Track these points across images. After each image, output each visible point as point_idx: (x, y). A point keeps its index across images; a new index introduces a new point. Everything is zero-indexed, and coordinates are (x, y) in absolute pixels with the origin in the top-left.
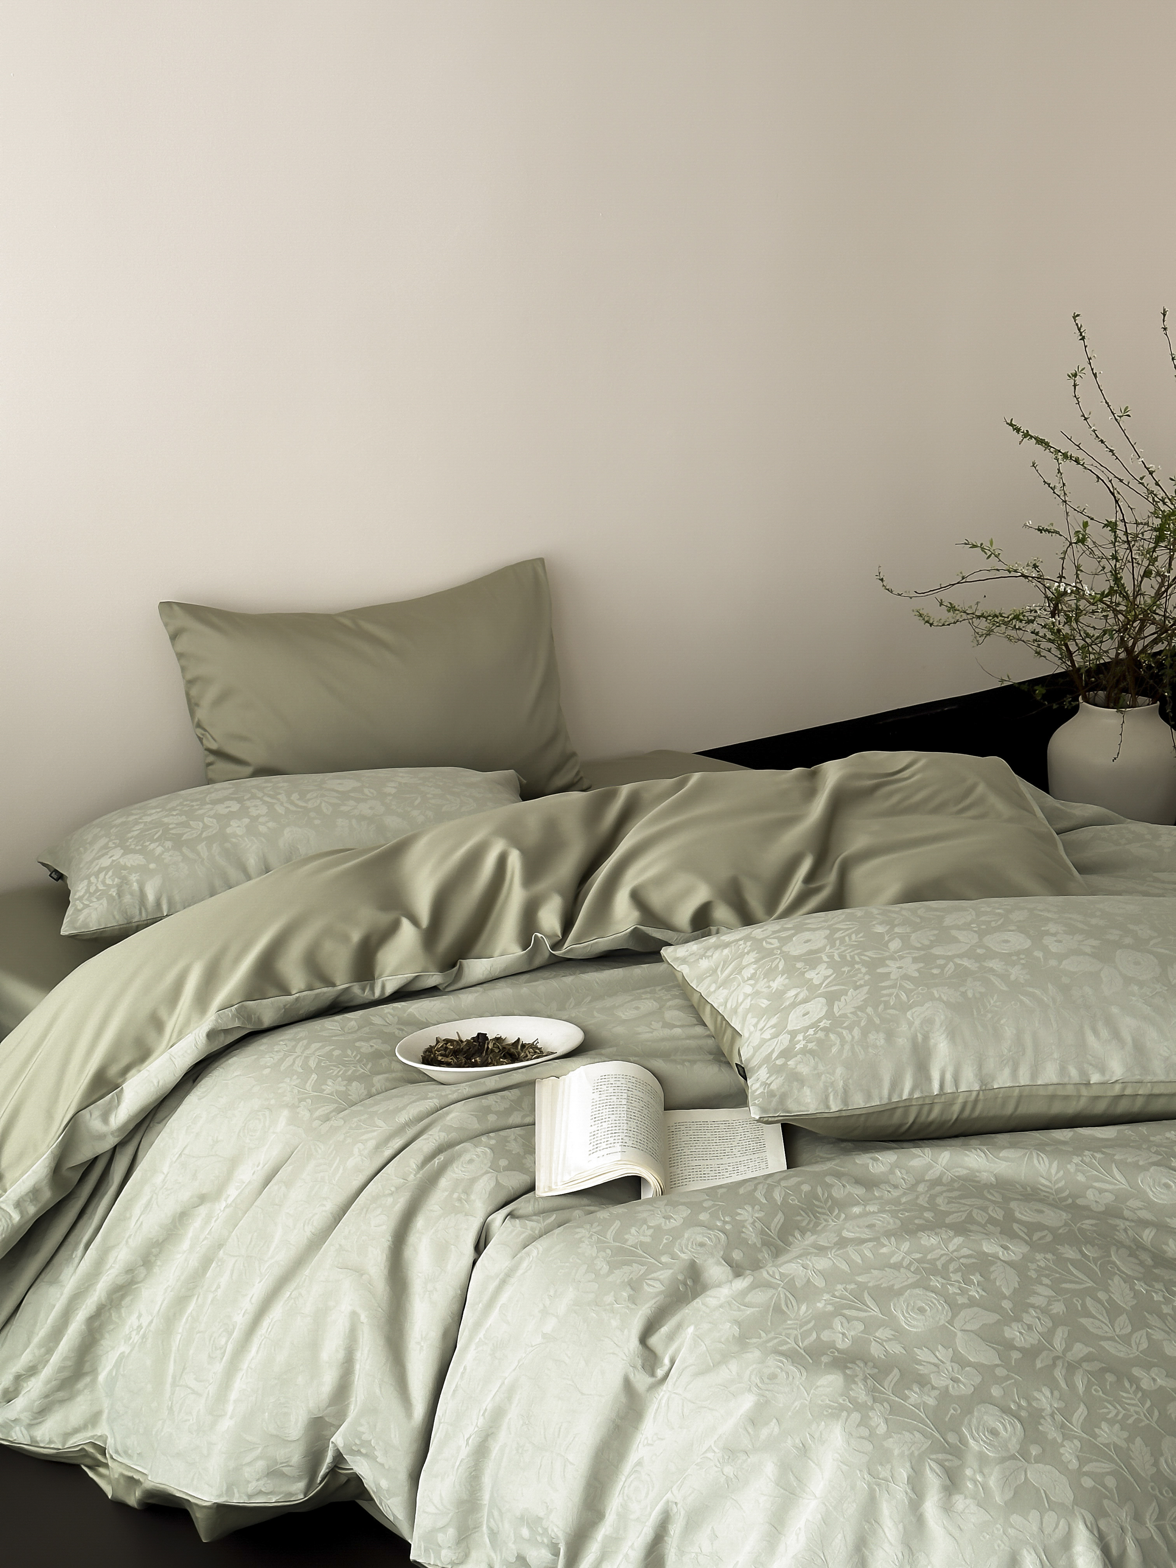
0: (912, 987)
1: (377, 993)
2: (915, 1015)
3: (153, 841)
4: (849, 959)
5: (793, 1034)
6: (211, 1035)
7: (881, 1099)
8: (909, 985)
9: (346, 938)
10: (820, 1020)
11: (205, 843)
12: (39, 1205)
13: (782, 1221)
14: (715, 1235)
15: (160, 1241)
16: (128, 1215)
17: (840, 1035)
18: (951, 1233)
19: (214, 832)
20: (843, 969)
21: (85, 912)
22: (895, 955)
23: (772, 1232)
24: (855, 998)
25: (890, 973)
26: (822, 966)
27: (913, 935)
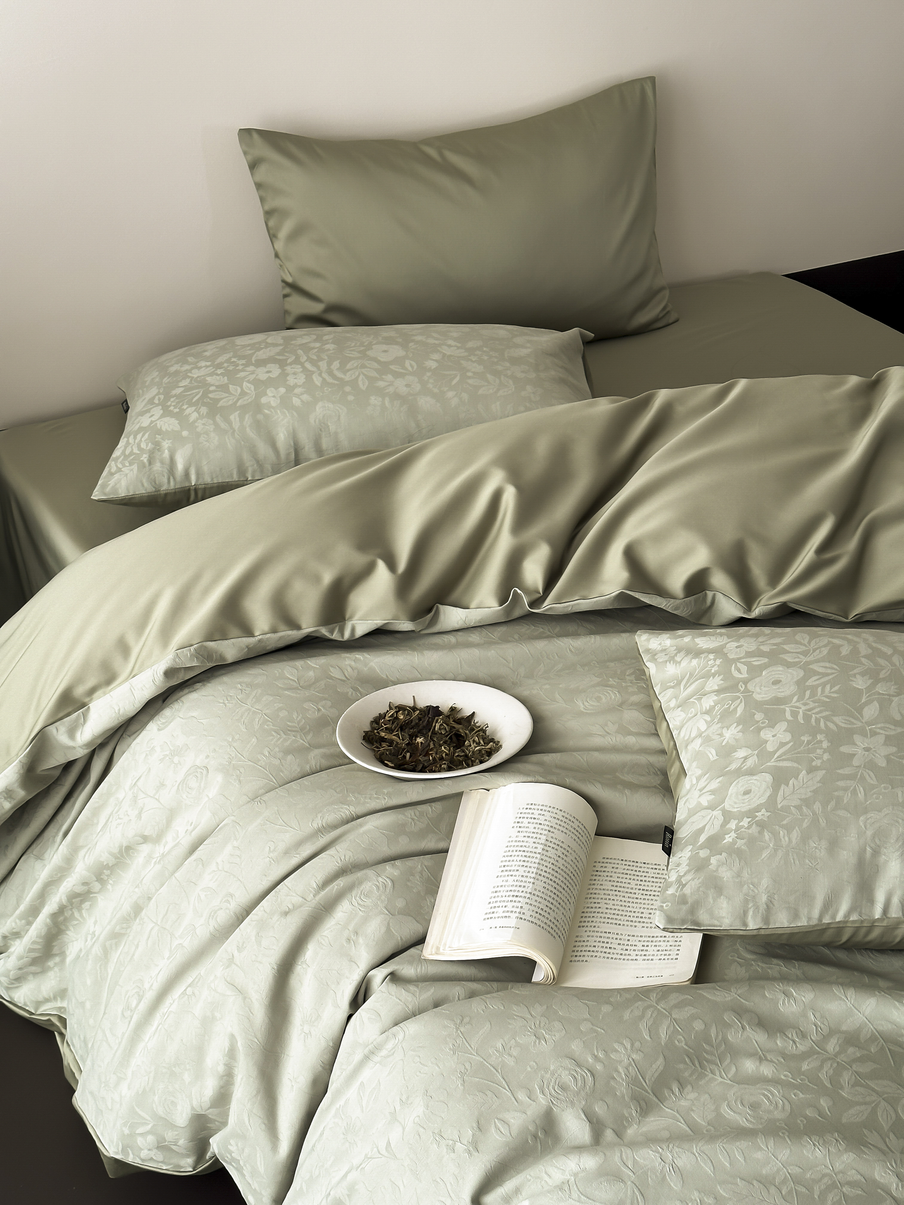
0: (874, 782)
1: (347, 635)
2: (868, 821)
3: (191, 404)
4: (814, 724)
5: (727, 816)
6: (169, 673)
7: (809, 919)
8: (872, 780)
9: (317, 579)
10: (757, 809)
11: (238, 412)
12: (13, 802)
13: (661, 1068)
14: (582, 1075)
15: (110, 865)
16: (95, 821)
17: (775, 835)
18: (843, 1145)
19: (250, 400)
20: (802, 738)
21: (117, 476)
22: (867, 728)
23: (646, 1083)
24: (805, 786)
25: (854, 755)
26: (782, 726)
27: (896, 699)
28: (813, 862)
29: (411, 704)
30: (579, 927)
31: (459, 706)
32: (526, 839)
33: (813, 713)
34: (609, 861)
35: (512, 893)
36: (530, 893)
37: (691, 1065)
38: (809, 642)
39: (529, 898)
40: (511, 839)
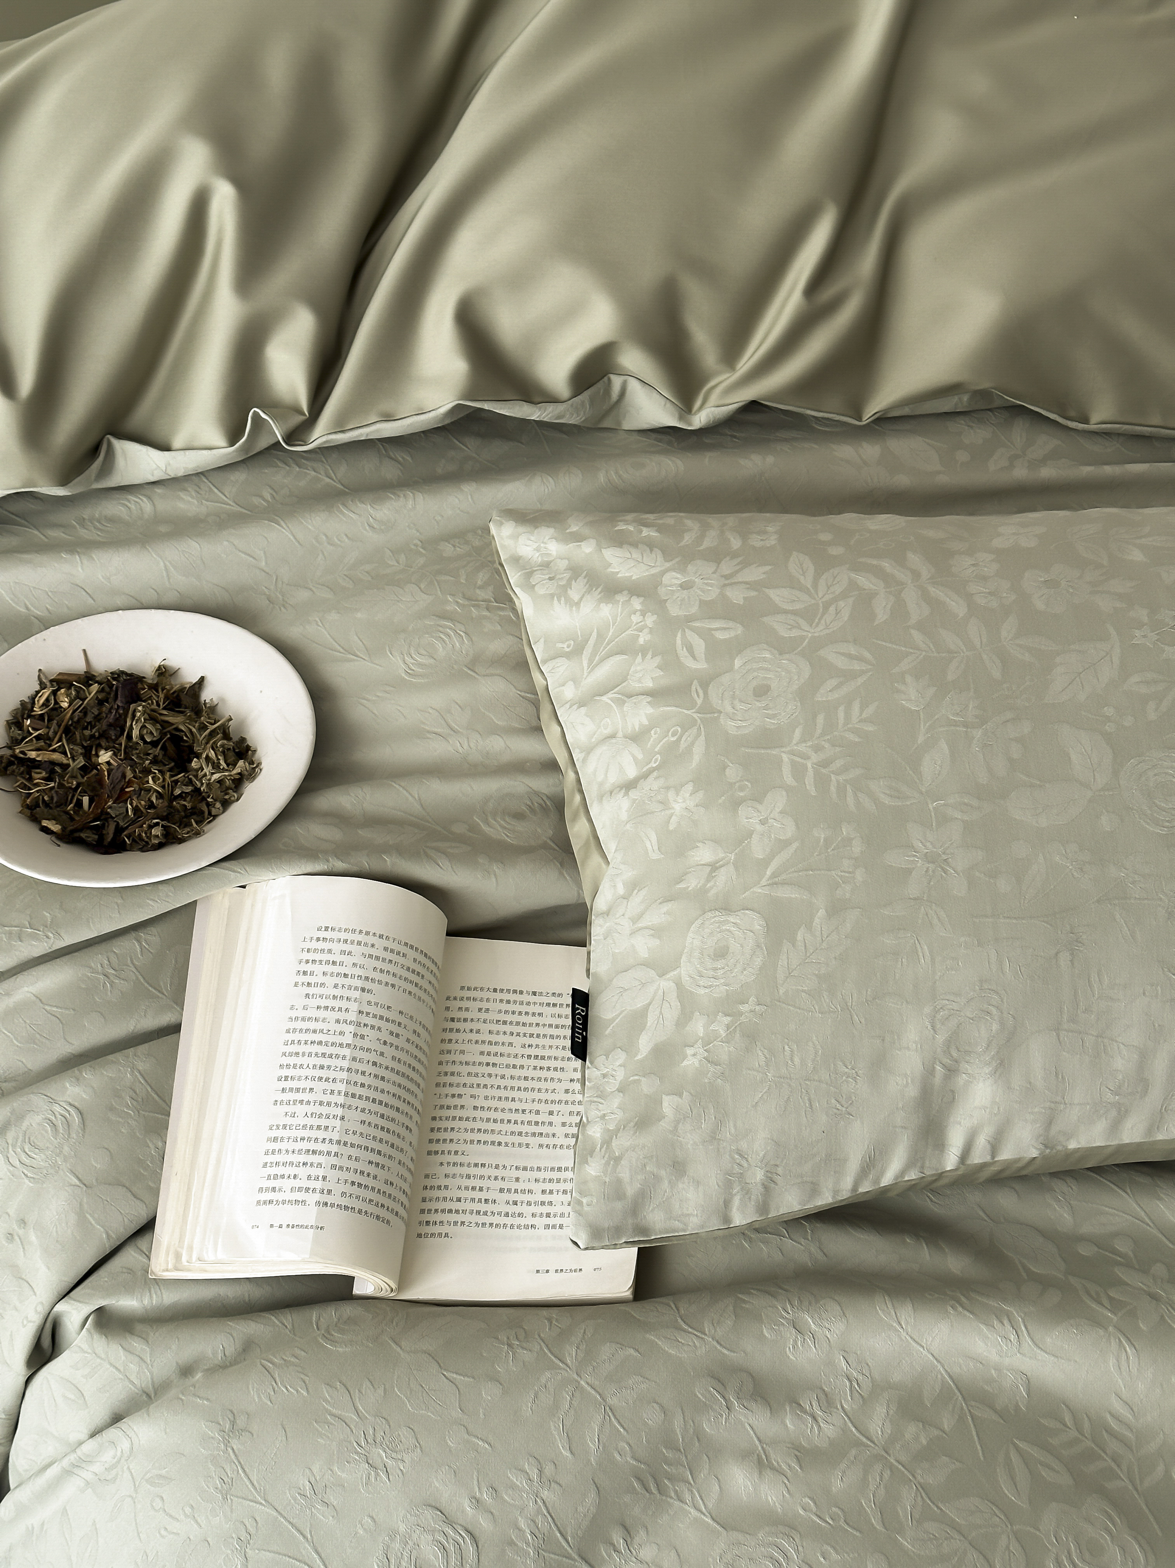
0: (947, 932)
4: (835, 798)
5: (687, 1000)
8: (943, 928)
10: (742, 996)
13: (593, 1509)
14: (456, 1542)
20: (815, 832)
22: (930, 807)
23: (568, 1543)
24: (824, 945)
25: (909, 872)
26: (777, 801)
27: (978, 734)
28: (843, 1103)
29: (80, 666)
30: (429, 1153)
31: (173, 662)
32: (322, 1014)
33: (833, 772)
34: (472, 994)
35: (305, 1145)
36: (339, 1142)
37: (644, 1492)
38: (815, 585)
39: (336, 1155)
40: (294, 1014)
